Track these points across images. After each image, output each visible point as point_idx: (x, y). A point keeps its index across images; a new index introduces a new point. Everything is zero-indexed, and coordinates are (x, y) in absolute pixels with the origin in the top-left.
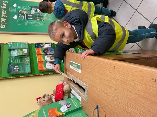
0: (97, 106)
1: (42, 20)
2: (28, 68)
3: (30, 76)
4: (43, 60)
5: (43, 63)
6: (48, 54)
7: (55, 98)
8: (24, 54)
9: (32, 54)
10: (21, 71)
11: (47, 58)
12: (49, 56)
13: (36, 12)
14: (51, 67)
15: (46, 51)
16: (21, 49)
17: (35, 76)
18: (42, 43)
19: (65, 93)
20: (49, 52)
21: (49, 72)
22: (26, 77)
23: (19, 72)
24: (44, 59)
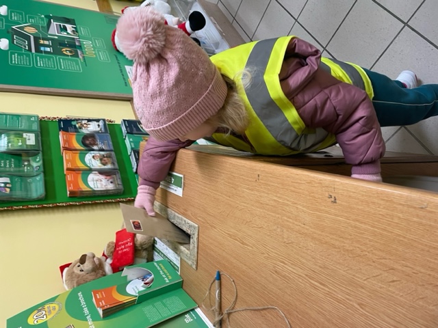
0: (219, 273)
1: (80, 57)
2: (38, 184)
3: (43, 208)
4: (80, 165)
5: (81, 172)
6: (93, 150)
7: (111, 265)
8: (27, 145)
9: (50, 148)
10: (19, 194)
11: (93, 161)
12: (97, 153)
13: (64, 34)
14: (102, 185)
15: (88, 142)
16: (19, 134)
17: (57, 207)
18: (77, 120)
19: (140, 250)
20: (97, 145)
21: (95, 197)
22: (31, 209)
23: (10, 195)
24: (84, 162)
